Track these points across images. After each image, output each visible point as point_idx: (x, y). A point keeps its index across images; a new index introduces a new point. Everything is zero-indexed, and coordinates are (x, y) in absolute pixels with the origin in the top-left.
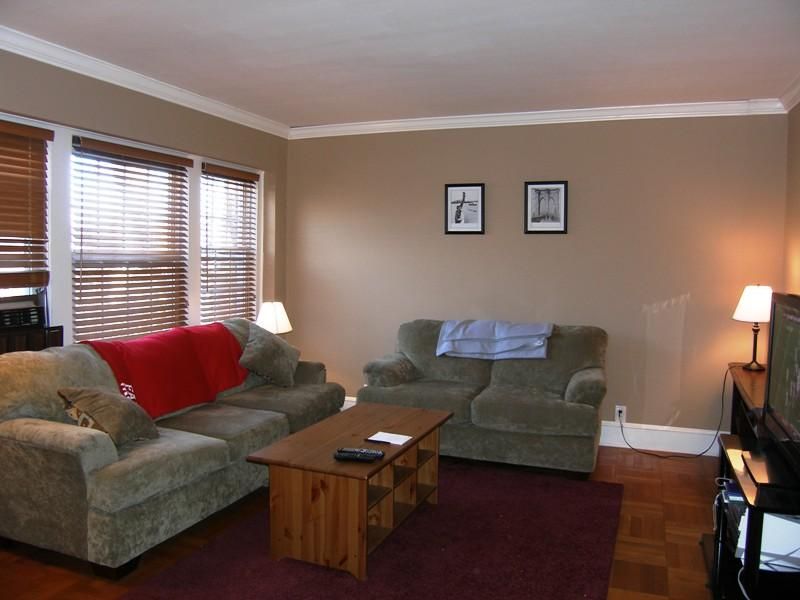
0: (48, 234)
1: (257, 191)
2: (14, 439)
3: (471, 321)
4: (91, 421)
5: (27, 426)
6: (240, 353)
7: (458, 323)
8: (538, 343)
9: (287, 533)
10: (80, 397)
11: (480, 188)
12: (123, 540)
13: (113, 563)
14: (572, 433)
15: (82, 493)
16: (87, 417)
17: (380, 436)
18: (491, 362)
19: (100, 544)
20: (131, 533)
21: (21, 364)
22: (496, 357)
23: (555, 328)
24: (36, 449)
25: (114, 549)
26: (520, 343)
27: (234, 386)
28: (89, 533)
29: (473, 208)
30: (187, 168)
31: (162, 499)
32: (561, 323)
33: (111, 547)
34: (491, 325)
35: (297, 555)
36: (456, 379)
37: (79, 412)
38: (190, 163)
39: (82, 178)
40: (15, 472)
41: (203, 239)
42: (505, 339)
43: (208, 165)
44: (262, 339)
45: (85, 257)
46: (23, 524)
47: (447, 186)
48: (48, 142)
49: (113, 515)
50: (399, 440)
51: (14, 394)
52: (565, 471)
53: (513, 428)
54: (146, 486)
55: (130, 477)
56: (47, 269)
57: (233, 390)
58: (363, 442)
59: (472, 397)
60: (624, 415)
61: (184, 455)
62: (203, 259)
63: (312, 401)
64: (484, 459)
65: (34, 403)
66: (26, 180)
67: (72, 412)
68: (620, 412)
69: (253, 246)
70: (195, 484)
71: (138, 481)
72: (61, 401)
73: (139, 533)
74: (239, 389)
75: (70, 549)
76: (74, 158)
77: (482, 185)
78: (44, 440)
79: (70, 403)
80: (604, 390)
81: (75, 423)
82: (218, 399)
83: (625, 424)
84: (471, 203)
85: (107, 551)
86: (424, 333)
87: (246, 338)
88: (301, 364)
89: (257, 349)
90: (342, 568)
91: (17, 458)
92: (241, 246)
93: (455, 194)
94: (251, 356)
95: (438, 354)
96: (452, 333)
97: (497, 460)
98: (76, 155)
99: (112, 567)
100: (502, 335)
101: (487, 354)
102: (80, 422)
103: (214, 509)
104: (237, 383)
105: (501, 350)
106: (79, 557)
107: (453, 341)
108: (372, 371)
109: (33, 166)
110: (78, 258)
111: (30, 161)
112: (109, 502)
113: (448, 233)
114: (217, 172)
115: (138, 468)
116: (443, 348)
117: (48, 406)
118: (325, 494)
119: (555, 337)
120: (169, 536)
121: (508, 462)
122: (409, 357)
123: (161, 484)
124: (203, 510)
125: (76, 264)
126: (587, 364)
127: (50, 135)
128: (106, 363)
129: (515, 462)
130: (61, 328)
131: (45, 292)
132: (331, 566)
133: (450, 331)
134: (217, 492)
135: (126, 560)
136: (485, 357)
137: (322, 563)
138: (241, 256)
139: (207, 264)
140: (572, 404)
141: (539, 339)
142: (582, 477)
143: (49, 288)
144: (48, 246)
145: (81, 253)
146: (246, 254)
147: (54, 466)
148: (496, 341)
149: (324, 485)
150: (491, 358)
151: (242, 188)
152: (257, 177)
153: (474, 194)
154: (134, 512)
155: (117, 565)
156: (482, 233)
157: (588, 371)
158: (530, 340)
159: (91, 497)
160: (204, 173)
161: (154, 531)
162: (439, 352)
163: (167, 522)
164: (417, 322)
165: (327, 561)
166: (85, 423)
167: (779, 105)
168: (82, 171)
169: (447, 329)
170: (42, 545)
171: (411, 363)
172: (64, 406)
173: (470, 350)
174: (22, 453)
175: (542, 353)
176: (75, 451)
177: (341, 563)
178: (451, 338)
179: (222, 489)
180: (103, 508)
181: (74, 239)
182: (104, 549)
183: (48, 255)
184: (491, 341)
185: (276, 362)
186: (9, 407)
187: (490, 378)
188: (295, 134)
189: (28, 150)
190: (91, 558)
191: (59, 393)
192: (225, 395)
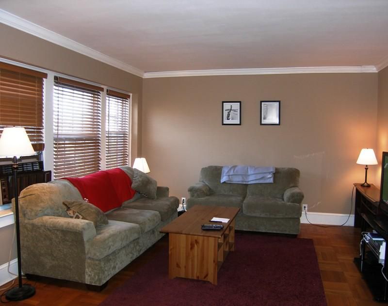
0: (44, 125)
1: (129, 103)
2: (45, 226)
3: (236, 166)
4: (80, 216)
5: (51, 220)
6: (131, 183)
7: (230, 167)
8: (270, 176)
9: (178, 266)
10: (73, 205)
11: (239, 103)
12: (104, 272)
13: (99, 284)
14: (290, 217)
15: (83, 251)
16: (78, 214)
17: (215, 219)
18: (247, 185)
19: (93, 275)
20: (106, 269)
21: (44, 189)
22: (249, 183)
23: (276, 169)
24: (58, 230)
25: (100, 277)
26: (261, 176)
27: (129, 199)
28: (87, 270)
29: (235, 113)
30: (101, 92)
31: (117, 253)
32: (278, 166)
33: (98, 276)
34: (246, 168)
35: (183, 275)
36: (231, 193)
37: (74, 213)
38: (102, 90)
39: (58, 97)
40: (44, 242)
41: (107, 127)
42: (253, 174)
43: (110, 90)
44: (141, 176)
45: (59, 136)
46: (48, 268)
47: (223, 102)
48: (44, 79)
49: (100, 260)
50: (225, 221)
51: (42, 204)
52: (287, 234)
53: (263, 215)
54: (113, 246)
55: (107, 242)
56: (44, 142)
57: (129, 201)
58: (209, 222)
59: (242, 201)
60: (306, 209)
61: (125, 231)
62: (107, 137)
63: (169, 205)
64: (249, 230)
65: (52, 208)
66: (35, 98)
67: (71, 213)
68: (305, 207)
69: (126, 131)
70: (128, 245)
71: (110, 244)
72: (65, 207)
73: (110, 268)
74: (132, 200)
75: (76, 278)
76: (55, 87)
77: (240, 102)
78: (62, 226)
79: (69, 208)
80: (303, 197)
81: (72, 217)
82: (123, 205)
83: (307, 213)
84: (235, 111)
85: (97, 277)
86: (214, 172)
87: (133, 176)
88: (159, 188)
89: (139, 181)
90: (205, 280)
91: (45, 235)
92: (121, 130)
93: (227, 106)
94: (137, 184)
95: (221, 182)
96: (228, 172)
97: (255, 230)
98: (55, 85)
99: (99, 285)
100: (252, 172)
101: (246, 181)
102: (75, 216)
103: (135, 257)
104: (130, 198)
105: (252, 179)
106: (80, 282)
107: (229, 176)
108: (192, 190)
109: (38, 91)
110: (56, 136)
111: (36, 88)
112: (98, 254)
113: (223, 124)
114: (113, 94)
115: (109, 237)
116: (224, 179)
117: (58, 210)
118: (197, 246)
119: (277, 173)
120: (120, 269)
121: (260, 231)
122: (207, 184)
123: (118, 245)
124: (131, 258)
125: (56, 139)
126: (292, 185)
127: (45, 76)
128: (76, 188)
129: (264, 231)
130: (50, 172)
131: (42, 153)
132: (200, 279)
133: (226, 171)
134: (136, 249)
135: (104, 282)
136: (244, 183)
137: (195, 278)
138: (121, 135)
139: (109, 140)
140: (289, 203)
141: (270, 174)
142: (295, 236)
143: (44, 152)
144: (43, 131)
145: (58, 135)
146: (123, 134)
147: (67, 238)
148: (249, 175)
149: (197, 242)
150: (247, 183)
151: (121, 101)
152: (129, 96)
153: (236, 106)
154: (107, 259)
155: (101, 284)
156: (240, 124)
157: (293, 188)
158: (265, 175)
159: (88, 252)
160: (108, 94)
161: (114, 267)
162: (222, 181)
163: (119, 263)
164: (210, 167)
165: (198, 277)
166: (77, 217)
167: (375, 69)
168: (58, 94)
169: (225, 170)
170: (59, 278)
171: (208, 186)
172: (66, 210)
173: (237, 180)
174: (49, 232)
175: (271, 181)
176: (81, 230)
177: (205, 277)
178: (228, 174)
179: (138, 248)
180: (95, 257)
181: (54, 127)
182: (95, 277)
183: (44, 135)
184: (246, 175)
185: (148, 187)
186: (40, 210)
187: (246, 193)
188: (147, 76)
189: (35, 83)
190: (87, 281)
191: (64, 203)
192: (126, 203)
